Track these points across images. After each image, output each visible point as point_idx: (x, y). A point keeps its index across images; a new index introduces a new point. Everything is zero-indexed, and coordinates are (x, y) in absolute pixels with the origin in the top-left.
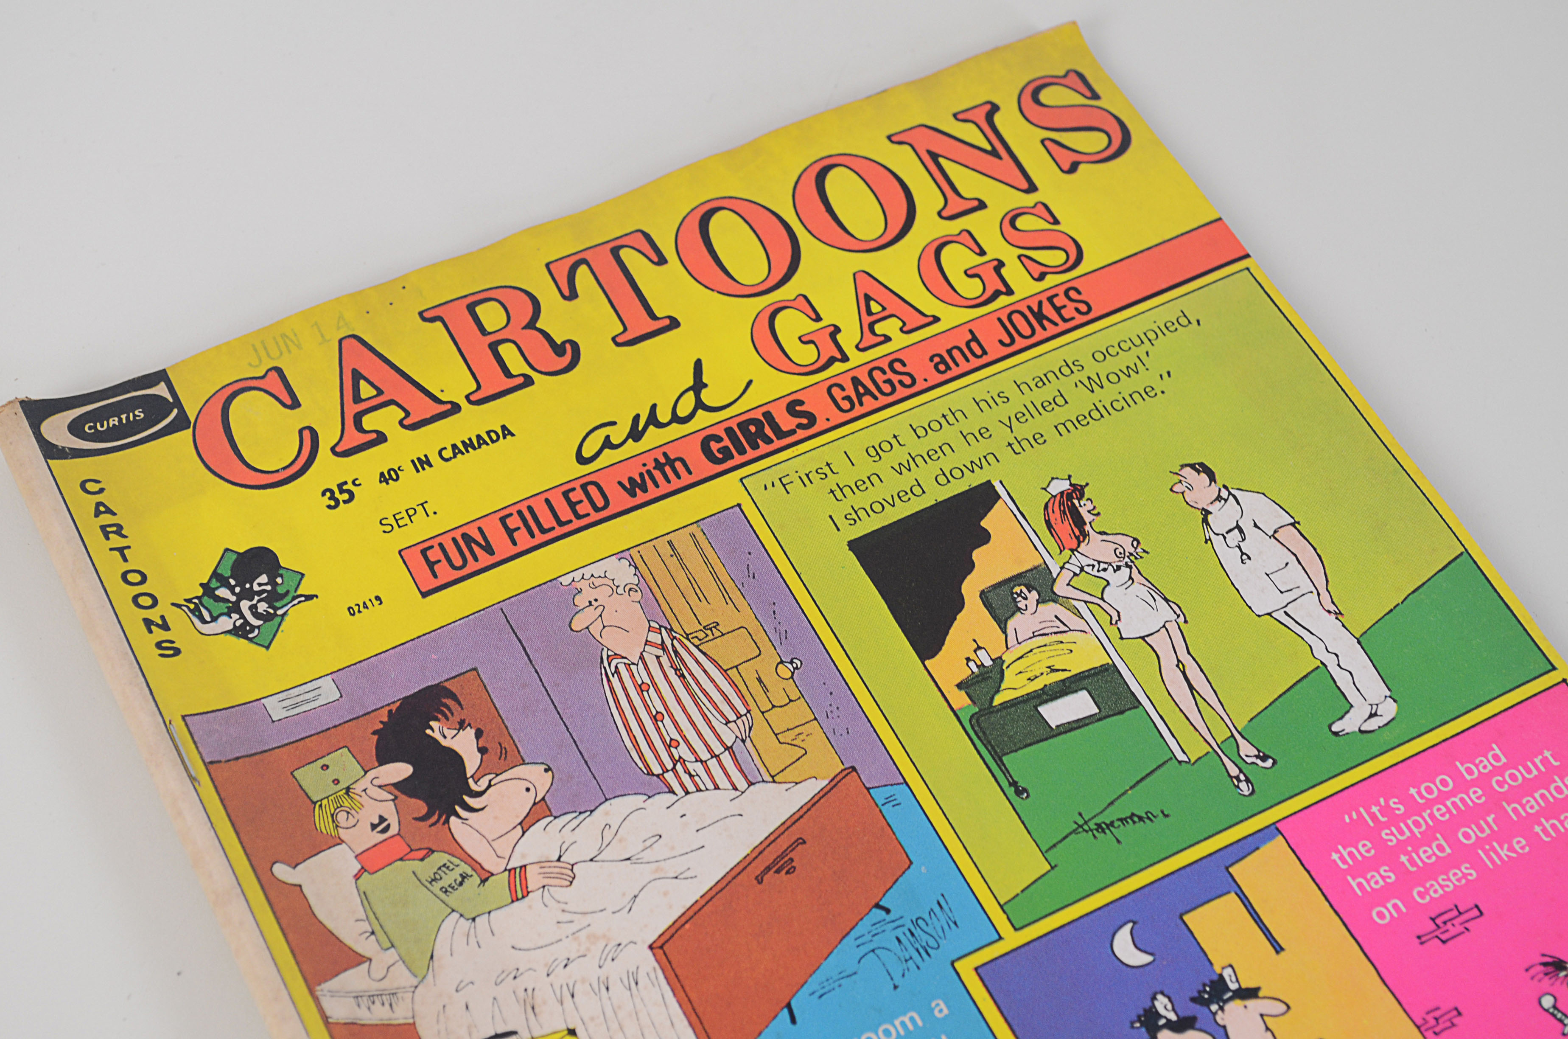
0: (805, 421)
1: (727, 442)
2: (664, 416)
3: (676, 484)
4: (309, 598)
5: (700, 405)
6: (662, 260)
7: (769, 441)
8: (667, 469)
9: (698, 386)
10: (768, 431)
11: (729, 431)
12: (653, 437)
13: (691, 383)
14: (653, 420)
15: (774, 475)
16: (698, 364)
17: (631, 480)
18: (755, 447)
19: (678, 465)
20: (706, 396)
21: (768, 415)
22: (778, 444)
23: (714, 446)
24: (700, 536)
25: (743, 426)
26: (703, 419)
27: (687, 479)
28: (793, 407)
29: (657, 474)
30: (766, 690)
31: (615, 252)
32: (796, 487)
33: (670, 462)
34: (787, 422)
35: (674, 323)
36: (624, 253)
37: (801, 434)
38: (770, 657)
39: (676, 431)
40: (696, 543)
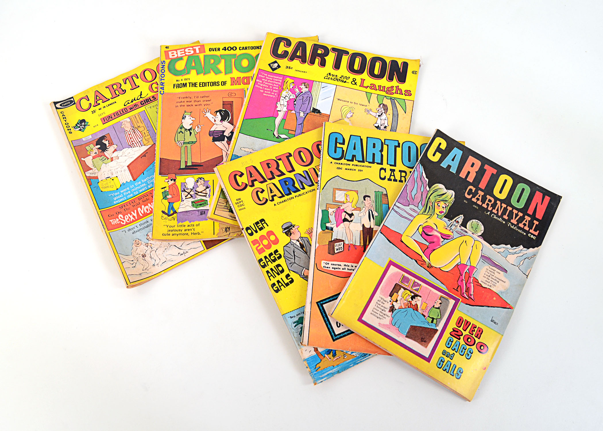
0: (154, 99)
1: (144, 102)
2: (136, 99)
3: (136, 108)
4: (89, 125)
5: (141, 97)
6: (138, 78)
7: (149, 102)
8: (136, 106)
9: (141, 95)
10: (149, 100)
11: (144, 101)
12: (134, 102)
13: (140, 94)
14: (135, 100)
15: (149, 106)
16: (141, 92)
17: (131, 108)
18: (147, 102)
19: (137, 105)
20: (142, 96)
21: (150, 98)
22: (150, 102)
23: (142, 103)
24: (139, 115)
25: (146, 100)
26: (141, 99)
27: (138, 107)
28: (153, 97)
29: (134, 107)
30: (145, 134)
31: (132, 77)
32: (152, 108)
33: (136, 105)
34: (152, 99)
35: (139, 86)
36: (133, 77)
37: (154, 100)
38: (146, 130)
39: (138, 101)
40: (138, 116)
